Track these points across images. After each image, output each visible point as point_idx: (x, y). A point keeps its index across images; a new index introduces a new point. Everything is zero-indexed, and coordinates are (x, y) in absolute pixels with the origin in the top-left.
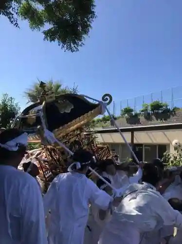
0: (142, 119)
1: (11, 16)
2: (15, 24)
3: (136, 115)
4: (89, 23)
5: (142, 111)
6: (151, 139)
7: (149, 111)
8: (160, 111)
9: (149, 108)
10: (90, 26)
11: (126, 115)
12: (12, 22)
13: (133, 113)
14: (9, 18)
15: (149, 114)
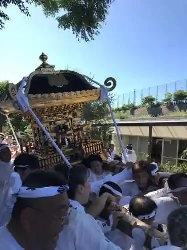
0: (164, 109)
1: (21, 4)
2: (26, 13)
3: (159, 105)
4: (105, 9)
5: (165, 101)
6: (172, 133)
7: (172, 101)
8: (185, 101)
9: (173, 98)
10: (106, 12)
11: (147, 104)
12: (23, 11)
13: (155, 103)
14: (20, 6)
15: (172, 104)
